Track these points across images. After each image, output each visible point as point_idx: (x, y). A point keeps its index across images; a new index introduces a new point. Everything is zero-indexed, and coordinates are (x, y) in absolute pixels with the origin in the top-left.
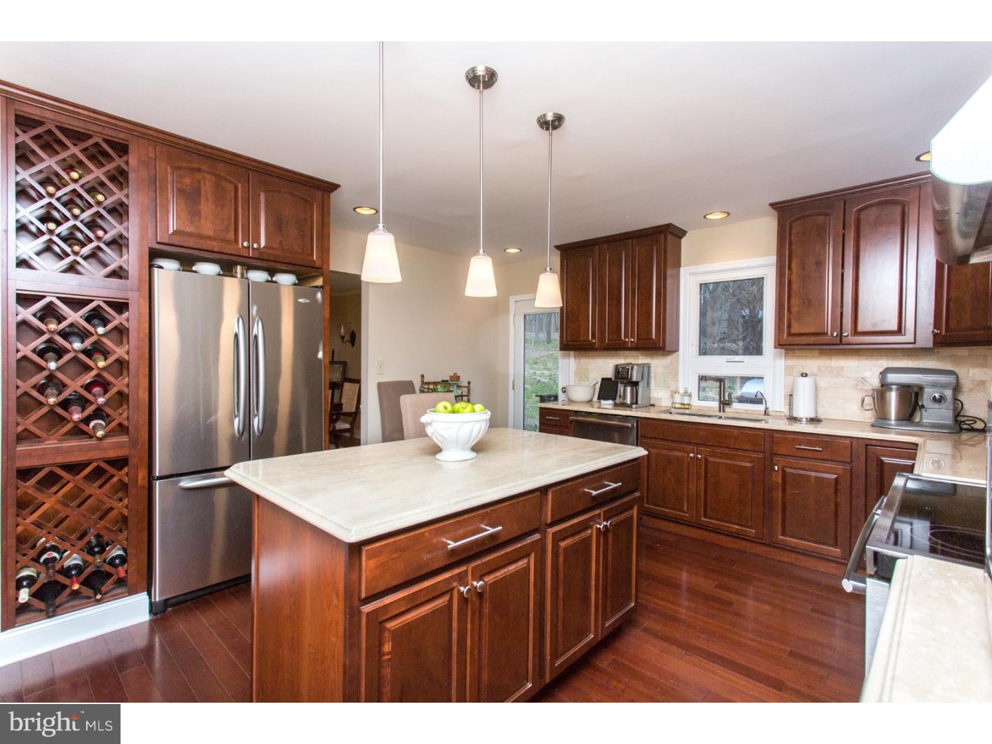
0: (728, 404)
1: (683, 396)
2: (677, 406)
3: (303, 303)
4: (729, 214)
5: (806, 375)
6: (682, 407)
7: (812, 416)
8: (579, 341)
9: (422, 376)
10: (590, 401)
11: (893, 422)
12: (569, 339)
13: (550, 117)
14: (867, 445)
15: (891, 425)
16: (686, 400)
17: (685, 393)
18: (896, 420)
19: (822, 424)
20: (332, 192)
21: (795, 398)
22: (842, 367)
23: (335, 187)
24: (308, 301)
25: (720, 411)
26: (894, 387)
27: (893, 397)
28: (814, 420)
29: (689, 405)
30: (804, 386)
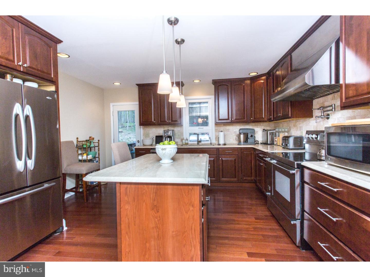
0: (201, 142)
1: (185, 140)
2: (184, 144)
3: (49, 99)
4: (200, 81)
5: (222, 131)
6: (186, 144)
7: (224, 143)
8: (148, 122)
9: (77, 138)
10: (151, 145)
11: (242, 143)
12: (144, 121)
13: (179, 40)
14: (241, 149)
15: (242, 144)
16: (187, 142)
17: (186, 139)
18: (243, 142)
19: (227, 145)
20: (58, 43)
21: (220, 138)
22: (229, 129)
23: (60, 42)
24: (51, 98)
25: (198, 144)
26: (242, 134)
27: (242, 136)
28: (225, 144)
29: (188, 143)
30: (221, 135)
